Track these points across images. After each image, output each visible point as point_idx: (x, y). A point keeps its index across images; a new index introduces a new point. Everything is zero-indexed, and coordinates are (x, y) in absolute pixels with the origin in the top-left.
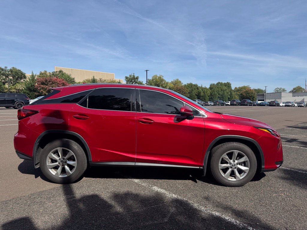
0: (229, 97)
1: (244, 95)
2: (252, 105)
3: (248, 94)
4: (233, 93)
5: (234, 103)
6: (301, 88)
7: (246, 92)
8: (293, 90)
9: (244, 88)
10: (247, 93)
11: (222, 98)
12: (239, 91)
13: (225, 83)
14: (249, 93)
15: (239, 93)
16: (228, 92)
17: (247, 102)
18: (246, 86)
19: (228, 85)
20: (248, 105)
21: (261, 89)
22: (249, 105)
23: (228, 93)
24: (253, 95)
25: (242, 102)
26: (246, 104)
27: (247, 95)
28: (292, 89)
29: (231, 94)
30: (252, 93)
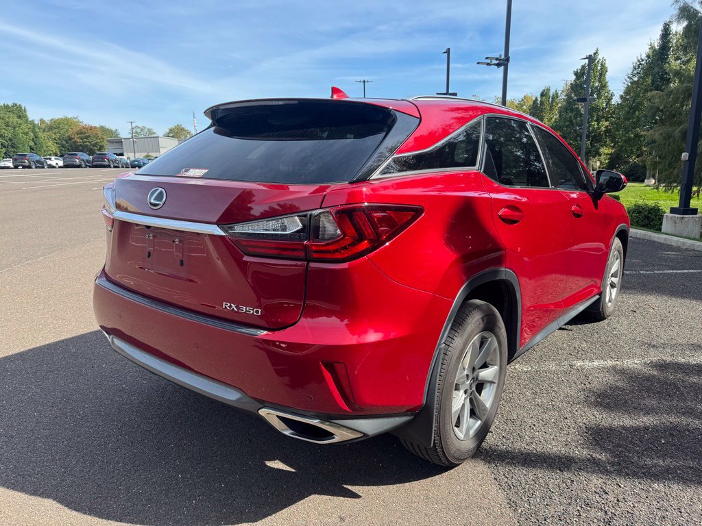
0: (32, 144)
1: (76, 142)
2: (120, 166)
3: (86, 137)
4: (40, 134)
5: (76, 162)
6: (183, 129)
7: (81, 133)
8: (169, 133)
9: (65, 122)
10: (83, 135)
11: (14, 147)
12: (55, 131)
13: (8, 106)
14: (89, 136)
15: (55, 134)
16: (27, 130)
17: (108, 160)
18: (70, 116)
19: (19, 112)
20: (112, 166)
21: (107, 127)
22: (115, 167)
23: (26, 134)
24: (99, 141)
25: (96, 159)
26: (106, 163)
27: (84, 140)
28: (168, 131)
29: (36, 137)
30: (96, 136)
